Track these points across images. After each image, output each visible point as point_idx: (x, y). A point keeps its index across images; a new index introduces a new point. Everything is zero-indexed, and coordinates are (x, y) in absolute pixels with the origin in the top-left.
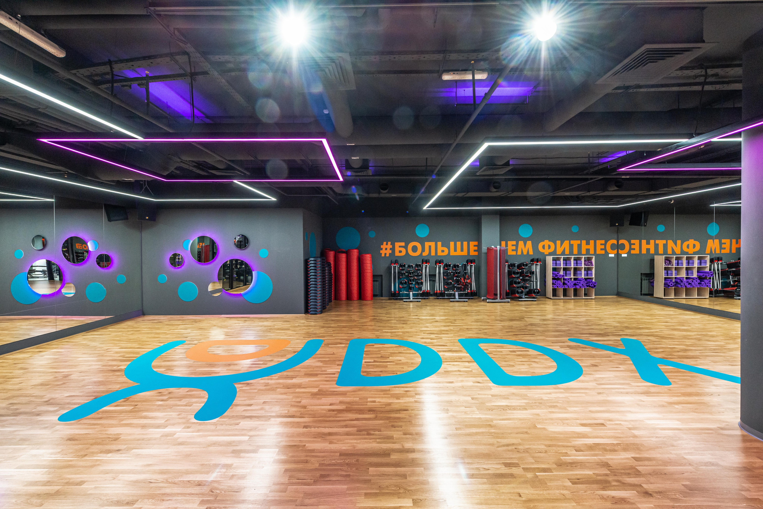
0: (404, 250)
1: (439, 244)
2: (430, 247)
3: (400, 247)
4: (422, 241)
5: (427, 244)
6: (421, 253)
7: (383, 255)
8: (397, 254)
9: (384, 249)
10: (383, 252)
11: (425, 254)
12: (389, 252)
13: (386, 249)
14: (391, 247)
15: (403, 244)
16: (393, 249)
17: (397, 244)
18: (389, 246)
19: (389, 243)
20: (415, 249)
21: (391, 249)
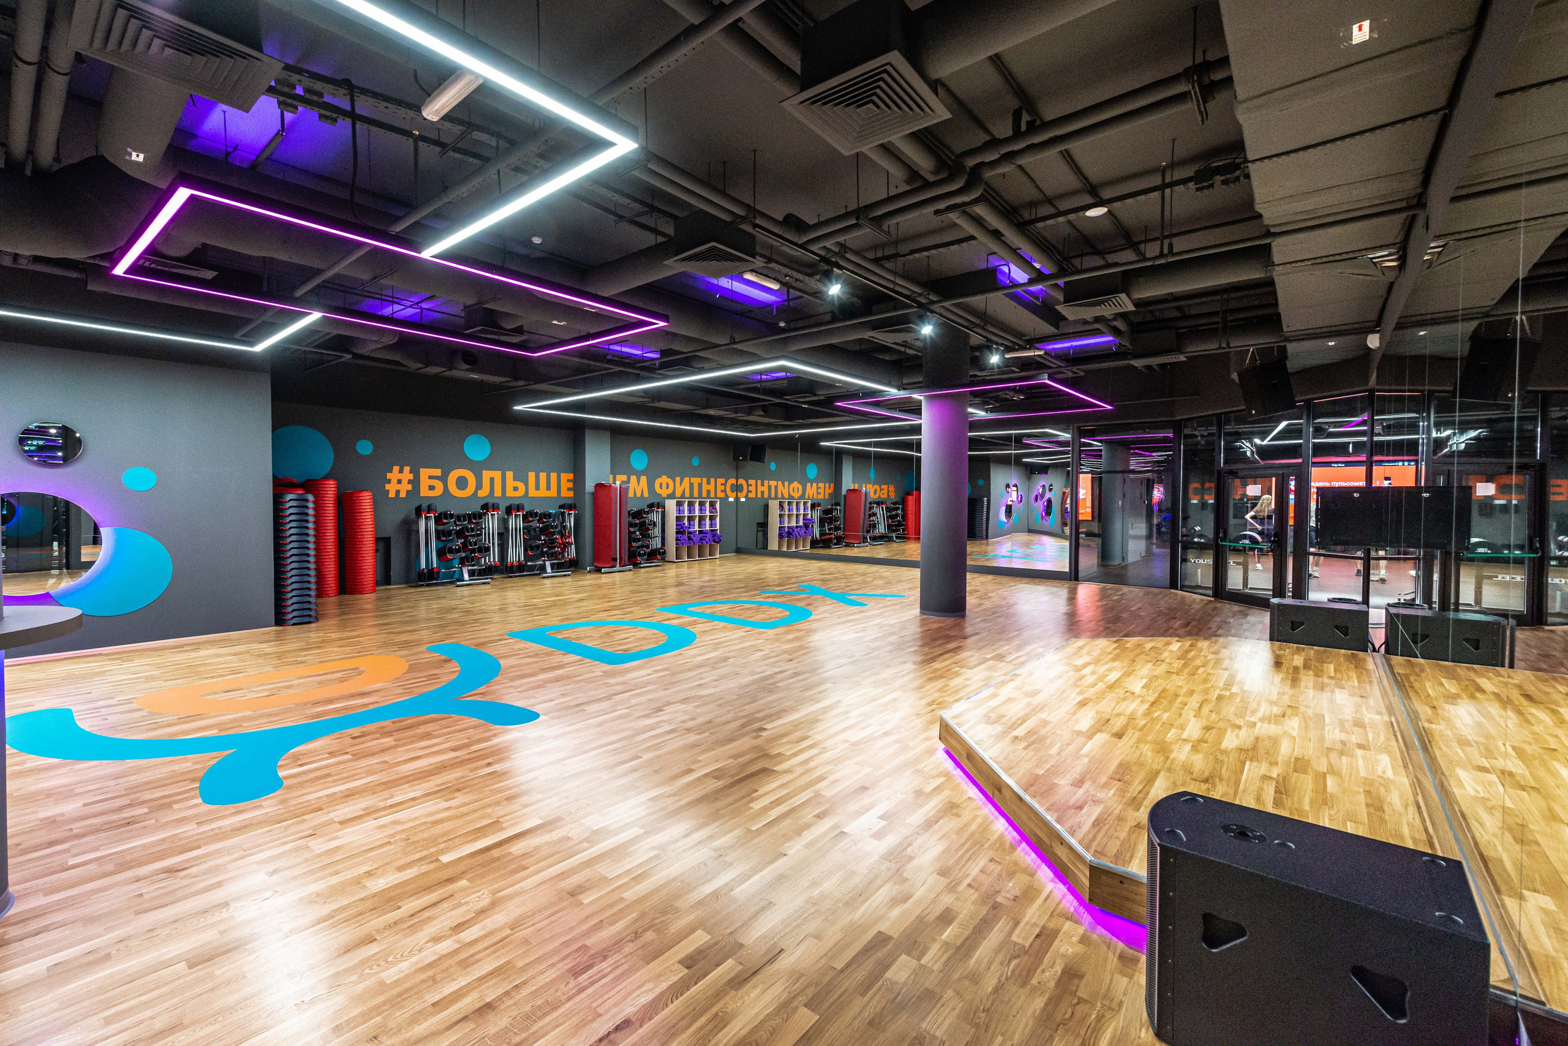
0: (439, 485)
1: (510, 475)
2: (492, 480)
3: (431, 477)
4: (477, 468)
5: (487, 475)
6: (476, 492)
7: (392, 495)
8: (424, 492)
9: (394, 481)
10: (392, 489)
11: (483, 493)
12: (405, 487)
13: (399, 482)
14: (411, 477)
15: (438, 472)
16: (415, 482)
17: (425, 473)
18: (407, 475)
19: (407, 469)
20: (462, 483)
21: (410, 482)
